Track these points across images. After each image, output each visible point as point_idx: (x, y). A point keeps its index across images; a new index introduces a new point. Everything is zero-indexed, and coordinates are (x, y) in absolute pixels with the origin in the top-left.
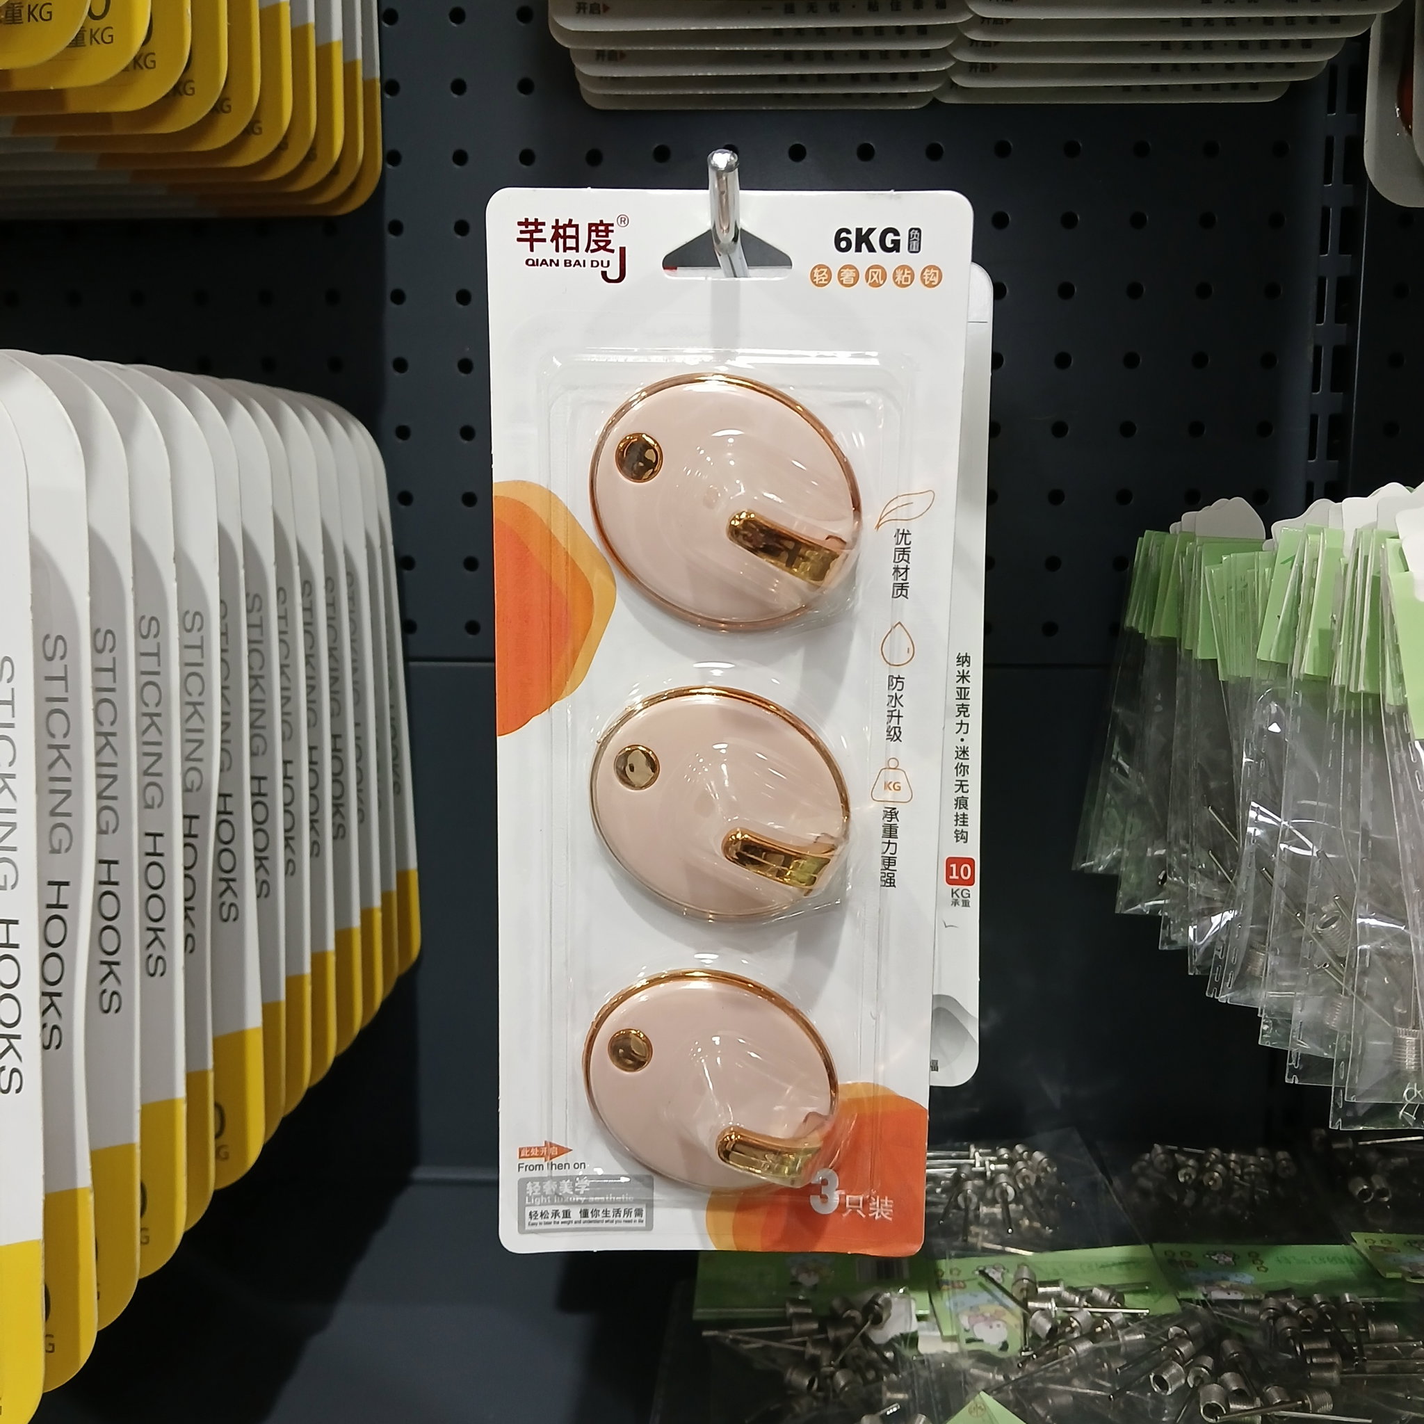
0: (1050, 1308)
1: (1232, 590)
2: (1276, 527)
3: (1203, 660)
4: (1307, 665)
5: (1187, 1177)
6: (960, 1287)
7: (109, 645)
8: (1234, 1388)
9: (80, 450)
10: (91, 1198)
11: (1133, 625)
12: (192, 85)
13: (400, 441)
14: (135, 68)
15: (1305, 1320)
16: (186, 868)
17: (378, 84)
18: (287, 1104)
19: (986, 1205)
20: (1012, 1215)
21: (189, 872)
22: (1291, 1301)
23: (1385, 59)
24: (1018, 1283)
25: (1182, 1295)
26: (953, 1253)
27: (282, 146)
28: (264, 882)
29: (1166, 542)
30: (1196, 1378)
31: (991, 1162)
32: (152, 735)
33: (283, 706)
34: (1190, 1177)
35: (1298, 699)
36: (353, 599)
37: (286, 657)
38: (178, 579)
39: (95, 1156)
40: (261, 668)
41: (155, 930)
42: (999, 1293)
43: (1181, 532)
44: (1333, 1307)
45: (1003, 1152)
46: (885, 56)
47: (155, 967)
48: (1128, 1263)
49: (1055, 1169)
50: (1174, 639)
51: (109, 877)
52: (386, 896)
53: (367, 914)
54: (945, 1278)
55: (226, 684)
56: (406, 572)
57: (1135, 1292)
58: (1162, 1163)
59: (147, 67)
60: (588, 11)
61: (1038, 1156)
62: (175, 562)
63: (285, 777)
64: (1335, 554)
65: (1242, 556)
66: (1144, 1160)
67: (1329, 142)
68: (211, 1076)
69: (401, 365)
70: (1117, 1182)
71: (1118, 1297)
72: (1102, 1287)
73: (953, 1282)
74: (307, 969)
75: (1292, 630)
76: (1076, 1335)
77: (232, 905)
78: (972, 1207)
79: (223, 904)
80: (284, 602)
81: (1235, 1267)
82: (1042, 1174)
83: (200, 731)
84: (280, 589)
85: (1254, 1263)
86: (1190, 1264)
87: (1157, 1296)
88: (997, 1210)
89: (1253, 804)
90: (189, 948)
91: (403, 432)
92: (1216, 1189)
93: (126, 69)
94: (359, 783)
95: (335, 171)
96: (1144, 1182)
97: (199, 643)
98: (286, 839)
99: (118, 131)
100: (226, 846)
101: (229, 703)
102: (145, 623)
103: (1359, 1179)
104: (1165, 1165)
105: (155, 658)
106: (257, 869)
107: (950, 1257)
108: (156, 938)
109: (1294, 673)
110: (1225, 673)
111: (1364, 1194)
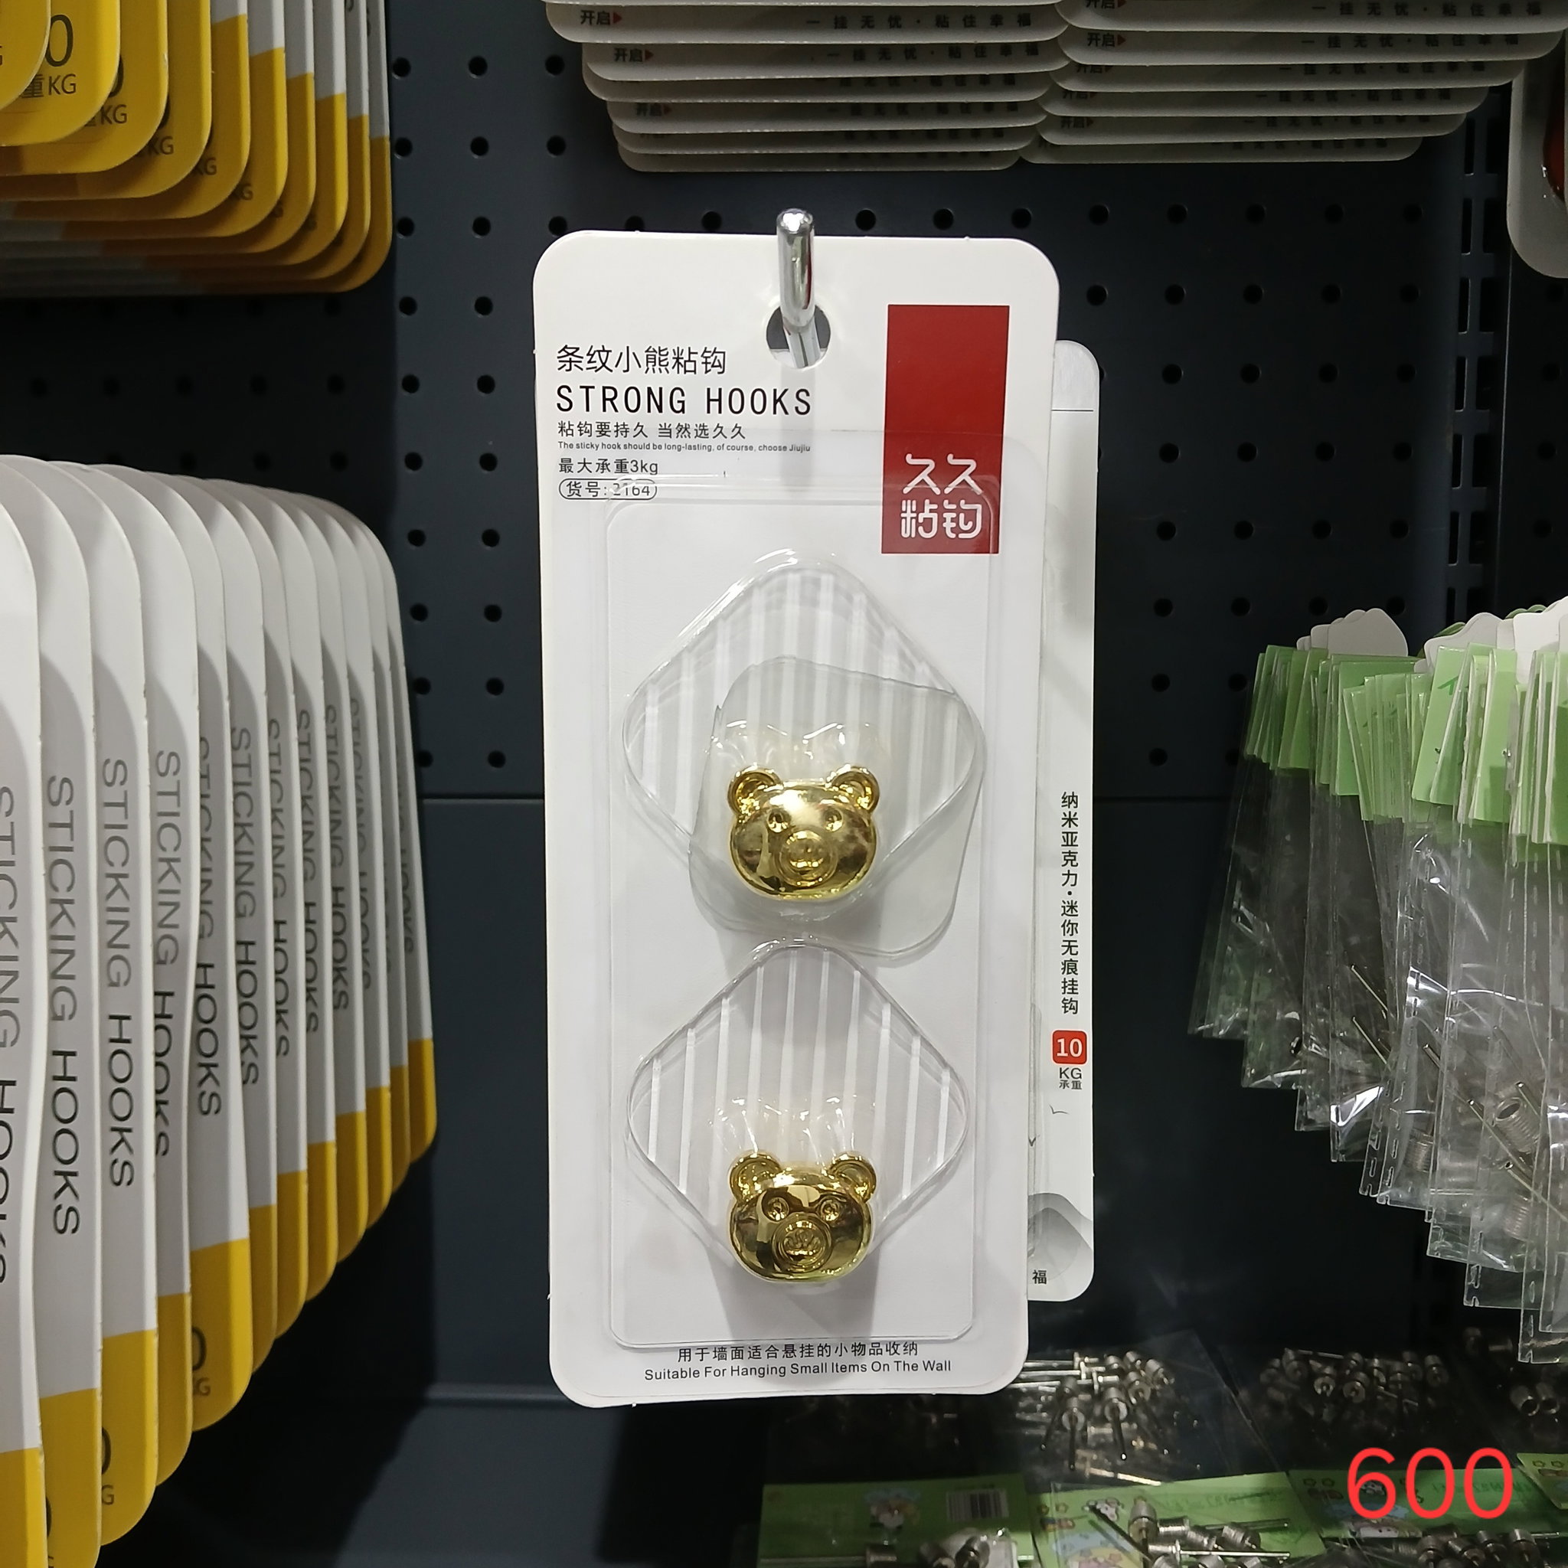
0: (1174, 1552)
1: (1377, 717)
2: (1430, 645)
3: (1342, 796)
4: (1476, 808)
5: (1325, 1388)
6: (1069, 1527)
7: (66, 796)
9: (30, 568)
10: (41, 1460)
11: (1255, 753)
12: (171, 142)
13: (414, 548)
14: (102, 122)
15: (1471, 1562)
16: (157, 1055)
17: (388, 144)
18: (279, 1325)
19: (1095, 1424)
20: (1125, 1435)
21: (162, 1059)
22: (1454, 1540)
23: (1529, 112)
24: (1135, 1522)
25: (1327, 1533)
26: (1059, 1486)
27: (277, 213)
28: (252, 1065)
29: (1293, 659)
31: (1099, 1373)
32: (118, 901)
33: (274, 858)
34: (1328, 1388)
35: (1465, 848)
36: (358, 729)
37: (279, 801)
38: (150, 715)
39: (46, 1406)
40: (249, 815)
41: (121, 1130)
42: (1113, 1533)
43: (1311, 648)
44: (1503, 1546)
45: (1112, 1360)
46: (966, 109)
47: (121, 1175)
48: (1262, 1495)
49: (1172, 1381)
50: (1306, 771)
51: (65, 1072)
52: (395, 1073)
53: (373, 1095)
54: (1050, 1515)
55: (207, 835)
56: (419, 696)
57: (1272, 1530)
58: (1295, 1371)
59: (116, 121)
60: (627, 58)
61: (1153, 1365)
62: (145, 696)
63: (277, 940)
64: (1507, 679)
65: (1388, 678)
66: (1273, 1367)
67: (1467, 205)
68: (188, 1301)
69: (414, 461)
70: (1244, 1394)
71: (1254, 1538)
72: (1235, 1525)
73: (1060, 1521)
74: (303, 1165)
75: (1455, 767)
77: (213, 1095)
78: (1079, 1428)
79: (203, 1094)
80: (276, 737)
82: (1158, 1387)
83: (176, 892)
84: (271, 722)
86: (1335, 1496)
87: (1297, 1535)
88: (1108, 1430)
89: (1412, 969)
90: (162, 1148)
91: (417, 538)
92: (1356, 1401)
93: (91, 123)
94: (364, 942)
95: (339, 241)
96: (1274, 1394)
97: (174, 789)
98: (278, 1012)
99: (83, 196)
100: (204, 1026)
101: (210, 857)
102: (110, 768)
103: (1522, 1389)
104: (1299, 1373)
105: (122, 809)
106: (243, 1051)
107: (1056, 1491)
108: (123, 1140)
109: (1461, 818)
110: (1368, 812)
111: (1529, 1406)
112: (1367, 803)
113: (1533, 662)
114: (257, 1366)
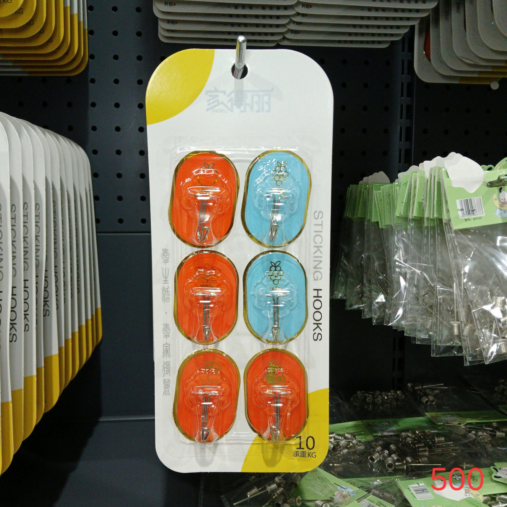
0: (332, 441)
1: (384, 197)
2: (399, 175)
3: (374, 222)
4: (414, 213)
8: (396, 458)
11: (347, 216)
13: (94, 155)
15: (415, 438)
17: (87, 31)
18: (65, 384)
22: (410, 433)
25: (374, 434)
28: (57, 304)
29: (358, 187)
30: (383, 457)
32: (25, 245)
34: (370, 400)
41: (25, 315)
43: (363, 183)
44: (423, 434)
48: (355, 426)
50: (363, 217)
52: (92, 316)
53: (87, 321)
56: (96, 201)
57: (359, 435)
58: (361, 396)
59: (21, 13)
60: (168, 5)
66: (354, 397)
67: (403, 61)
69: (94, 128)
71: (354, 436)
72: (348, 433)
76: (342, 448)
77: (47, 310)
79: (44, 309)
81: (390, 425)
83: (39, 246)
85: (395, 424)
86: (375, 426)
87: (366, 435)
91: (95, 152)
92: (379, 404)
95: (74, 60)
96: (355, 403)
103: (425, 397)
104: (362, 397)
105: (26, 217)
108: (25, 317)
109: (410, 217)
110: (382, 225)
111: (427, 402)
112: (381, 223)
113: (430, 171)
114: (61, 393)
